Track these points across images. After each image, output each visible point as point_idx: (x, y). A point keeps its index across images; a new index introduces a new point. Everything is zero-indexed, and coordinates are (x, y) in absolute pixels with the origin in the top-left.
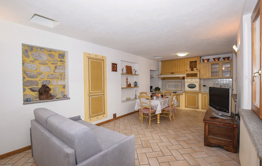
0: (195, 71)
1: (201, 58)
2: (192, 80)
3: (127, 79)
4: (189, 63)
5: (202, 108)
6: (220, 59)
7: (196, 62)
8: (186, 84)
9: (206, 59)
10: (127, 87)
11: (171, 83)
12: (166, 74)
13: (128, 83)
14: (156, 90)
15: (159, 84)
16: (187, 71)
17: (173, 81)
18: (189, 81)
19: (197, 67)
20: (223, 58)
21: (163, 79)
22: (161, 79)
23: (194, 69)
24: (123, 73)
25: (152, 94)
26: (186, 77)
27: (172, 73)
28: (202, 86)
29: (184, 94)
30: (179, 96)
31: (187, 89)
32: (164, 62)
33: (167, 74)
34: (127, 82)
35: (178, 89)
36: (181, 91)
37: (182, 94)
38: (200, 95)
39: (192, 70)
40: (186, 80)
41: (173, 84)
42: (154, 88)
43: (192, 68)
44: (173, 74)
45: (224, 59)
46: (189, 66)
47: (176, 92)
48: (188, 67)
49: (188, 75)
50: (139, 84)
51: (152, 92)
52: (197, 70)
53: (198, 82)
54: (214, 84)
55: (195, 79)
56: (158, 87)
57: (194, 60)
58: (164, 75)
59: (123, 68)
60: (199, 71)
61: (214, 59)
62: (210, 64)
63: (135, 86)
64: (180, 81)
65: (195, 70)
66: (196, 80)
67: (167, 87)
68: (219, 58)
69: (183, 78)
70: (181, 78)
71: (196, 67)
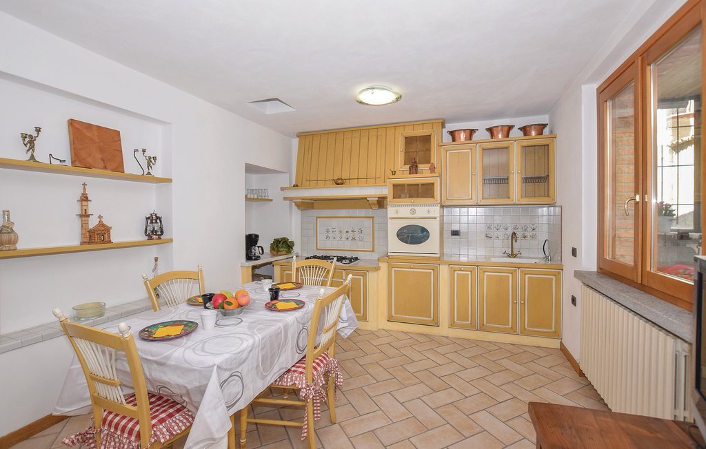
0: (424, 176)
1: (443, 126)
2: (413, 212)
3: (85, 199)
4: (401, 144)
5: (452, 325)
6: (511, 132)
7: (426, 139)
8: (393, 228)
9: (464, 130)
10: (83, 243)
11: (334, 222)
12: (316, 187)
13: (93, 223)
14: (278, 251)
15: (291, 226)
16: (394, 173)
17: (343, 213)
18: (401, 213)
19: (434, 160)
20: (521, 129)
21: (307, 205)
22: (299, 206)
23: (421, 167)
24: (32, 157)
25: (254, 268)
26: (390, 198)
27: (339, 182)
28: (447, 234)
29: (384, 266)
30: (364, 276)
31: (396, 246)
32: (307, 137)
33: (318, 183)
34: (85, 215)
35: (360, 245)
36: (373, 251)
37: (377, 269)
38: (444, 271)
39: (414, 169)
40: (391, 211)
41: (345, 224)
42: (265, 242)
43: (415, 162)
44: (342, 184)
45: (525, 130)
46: (403, 153)
47: (351, 260)
48: (400, 157)
49: (401, 191)
50: (175, 228)
51: (258, 258)
52: (432, 169)
53: (435, 218)
54: (489, 228)
55: (427, 208)
56: (284, 238)
57: (419, 132)
58: (309, 187)
59: (38, 130)
60: (440, 176)
61: (490, 130)
62: (478, 150)
63: (150, 238)
64: (370, 212)
65: (427, 173)
66: (431, 208)
67: (321, 237)
68: (510, 128)
69: (381, 203)
70: (374, 204)
71: (428, 161)
